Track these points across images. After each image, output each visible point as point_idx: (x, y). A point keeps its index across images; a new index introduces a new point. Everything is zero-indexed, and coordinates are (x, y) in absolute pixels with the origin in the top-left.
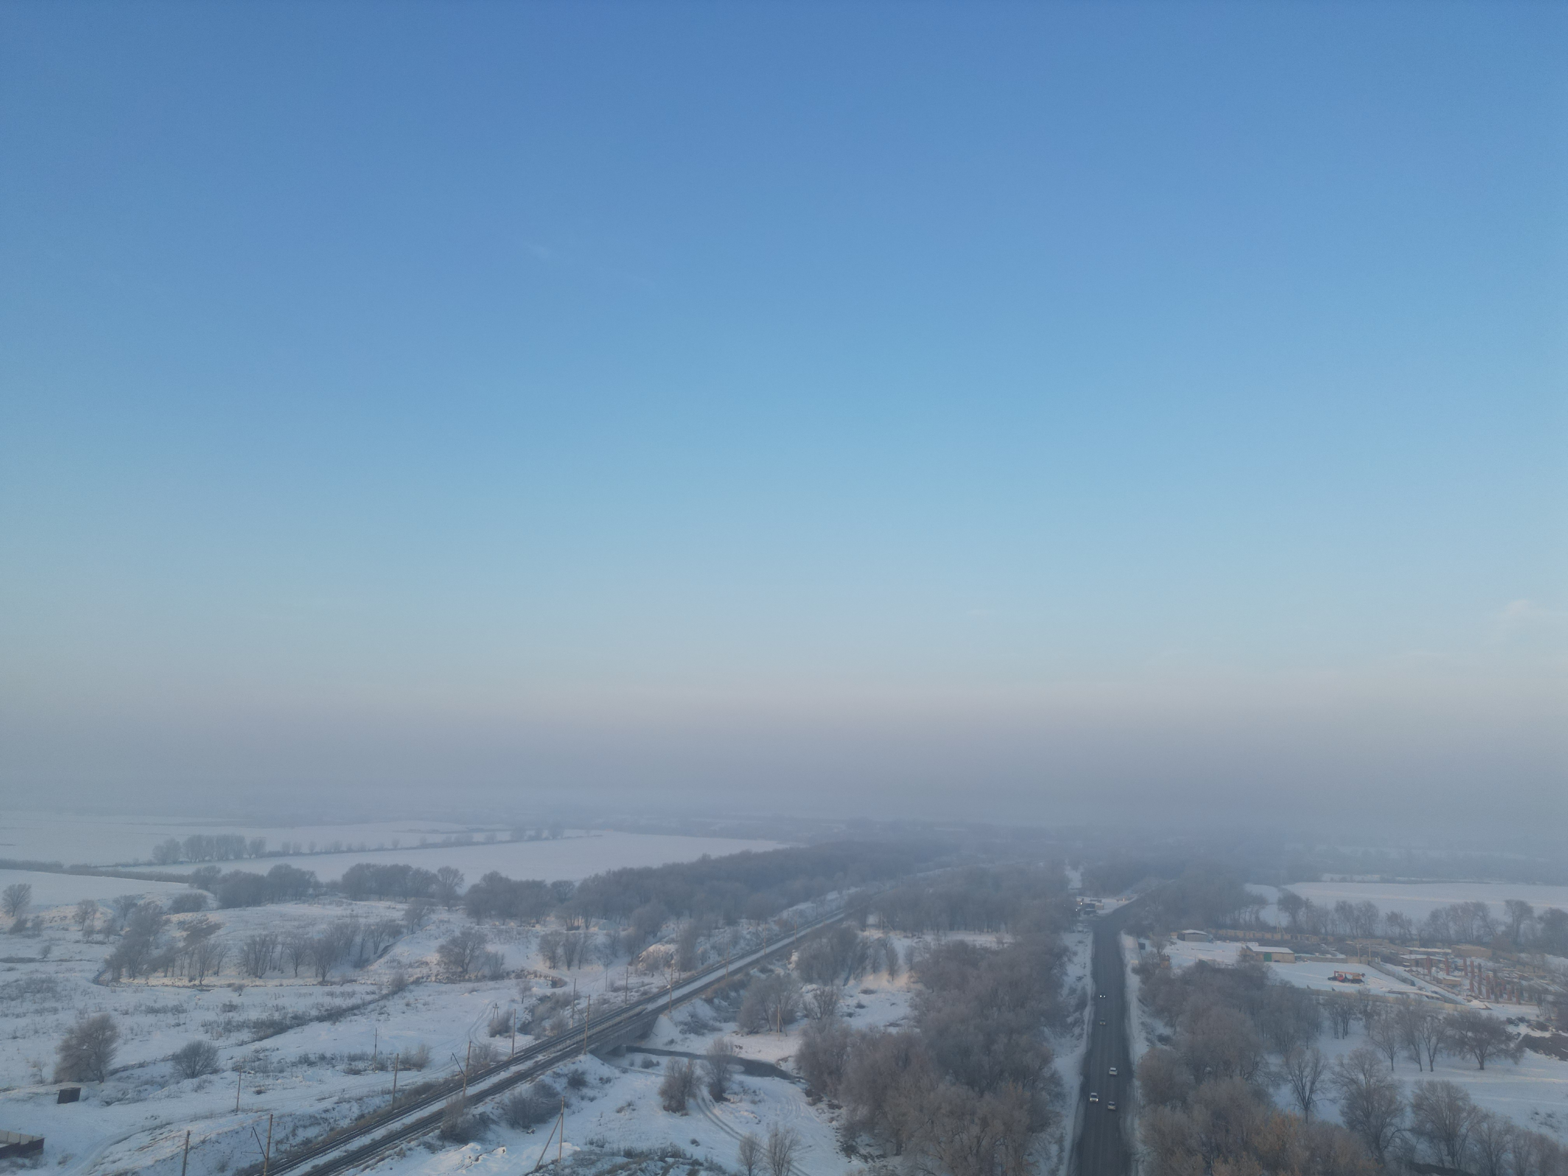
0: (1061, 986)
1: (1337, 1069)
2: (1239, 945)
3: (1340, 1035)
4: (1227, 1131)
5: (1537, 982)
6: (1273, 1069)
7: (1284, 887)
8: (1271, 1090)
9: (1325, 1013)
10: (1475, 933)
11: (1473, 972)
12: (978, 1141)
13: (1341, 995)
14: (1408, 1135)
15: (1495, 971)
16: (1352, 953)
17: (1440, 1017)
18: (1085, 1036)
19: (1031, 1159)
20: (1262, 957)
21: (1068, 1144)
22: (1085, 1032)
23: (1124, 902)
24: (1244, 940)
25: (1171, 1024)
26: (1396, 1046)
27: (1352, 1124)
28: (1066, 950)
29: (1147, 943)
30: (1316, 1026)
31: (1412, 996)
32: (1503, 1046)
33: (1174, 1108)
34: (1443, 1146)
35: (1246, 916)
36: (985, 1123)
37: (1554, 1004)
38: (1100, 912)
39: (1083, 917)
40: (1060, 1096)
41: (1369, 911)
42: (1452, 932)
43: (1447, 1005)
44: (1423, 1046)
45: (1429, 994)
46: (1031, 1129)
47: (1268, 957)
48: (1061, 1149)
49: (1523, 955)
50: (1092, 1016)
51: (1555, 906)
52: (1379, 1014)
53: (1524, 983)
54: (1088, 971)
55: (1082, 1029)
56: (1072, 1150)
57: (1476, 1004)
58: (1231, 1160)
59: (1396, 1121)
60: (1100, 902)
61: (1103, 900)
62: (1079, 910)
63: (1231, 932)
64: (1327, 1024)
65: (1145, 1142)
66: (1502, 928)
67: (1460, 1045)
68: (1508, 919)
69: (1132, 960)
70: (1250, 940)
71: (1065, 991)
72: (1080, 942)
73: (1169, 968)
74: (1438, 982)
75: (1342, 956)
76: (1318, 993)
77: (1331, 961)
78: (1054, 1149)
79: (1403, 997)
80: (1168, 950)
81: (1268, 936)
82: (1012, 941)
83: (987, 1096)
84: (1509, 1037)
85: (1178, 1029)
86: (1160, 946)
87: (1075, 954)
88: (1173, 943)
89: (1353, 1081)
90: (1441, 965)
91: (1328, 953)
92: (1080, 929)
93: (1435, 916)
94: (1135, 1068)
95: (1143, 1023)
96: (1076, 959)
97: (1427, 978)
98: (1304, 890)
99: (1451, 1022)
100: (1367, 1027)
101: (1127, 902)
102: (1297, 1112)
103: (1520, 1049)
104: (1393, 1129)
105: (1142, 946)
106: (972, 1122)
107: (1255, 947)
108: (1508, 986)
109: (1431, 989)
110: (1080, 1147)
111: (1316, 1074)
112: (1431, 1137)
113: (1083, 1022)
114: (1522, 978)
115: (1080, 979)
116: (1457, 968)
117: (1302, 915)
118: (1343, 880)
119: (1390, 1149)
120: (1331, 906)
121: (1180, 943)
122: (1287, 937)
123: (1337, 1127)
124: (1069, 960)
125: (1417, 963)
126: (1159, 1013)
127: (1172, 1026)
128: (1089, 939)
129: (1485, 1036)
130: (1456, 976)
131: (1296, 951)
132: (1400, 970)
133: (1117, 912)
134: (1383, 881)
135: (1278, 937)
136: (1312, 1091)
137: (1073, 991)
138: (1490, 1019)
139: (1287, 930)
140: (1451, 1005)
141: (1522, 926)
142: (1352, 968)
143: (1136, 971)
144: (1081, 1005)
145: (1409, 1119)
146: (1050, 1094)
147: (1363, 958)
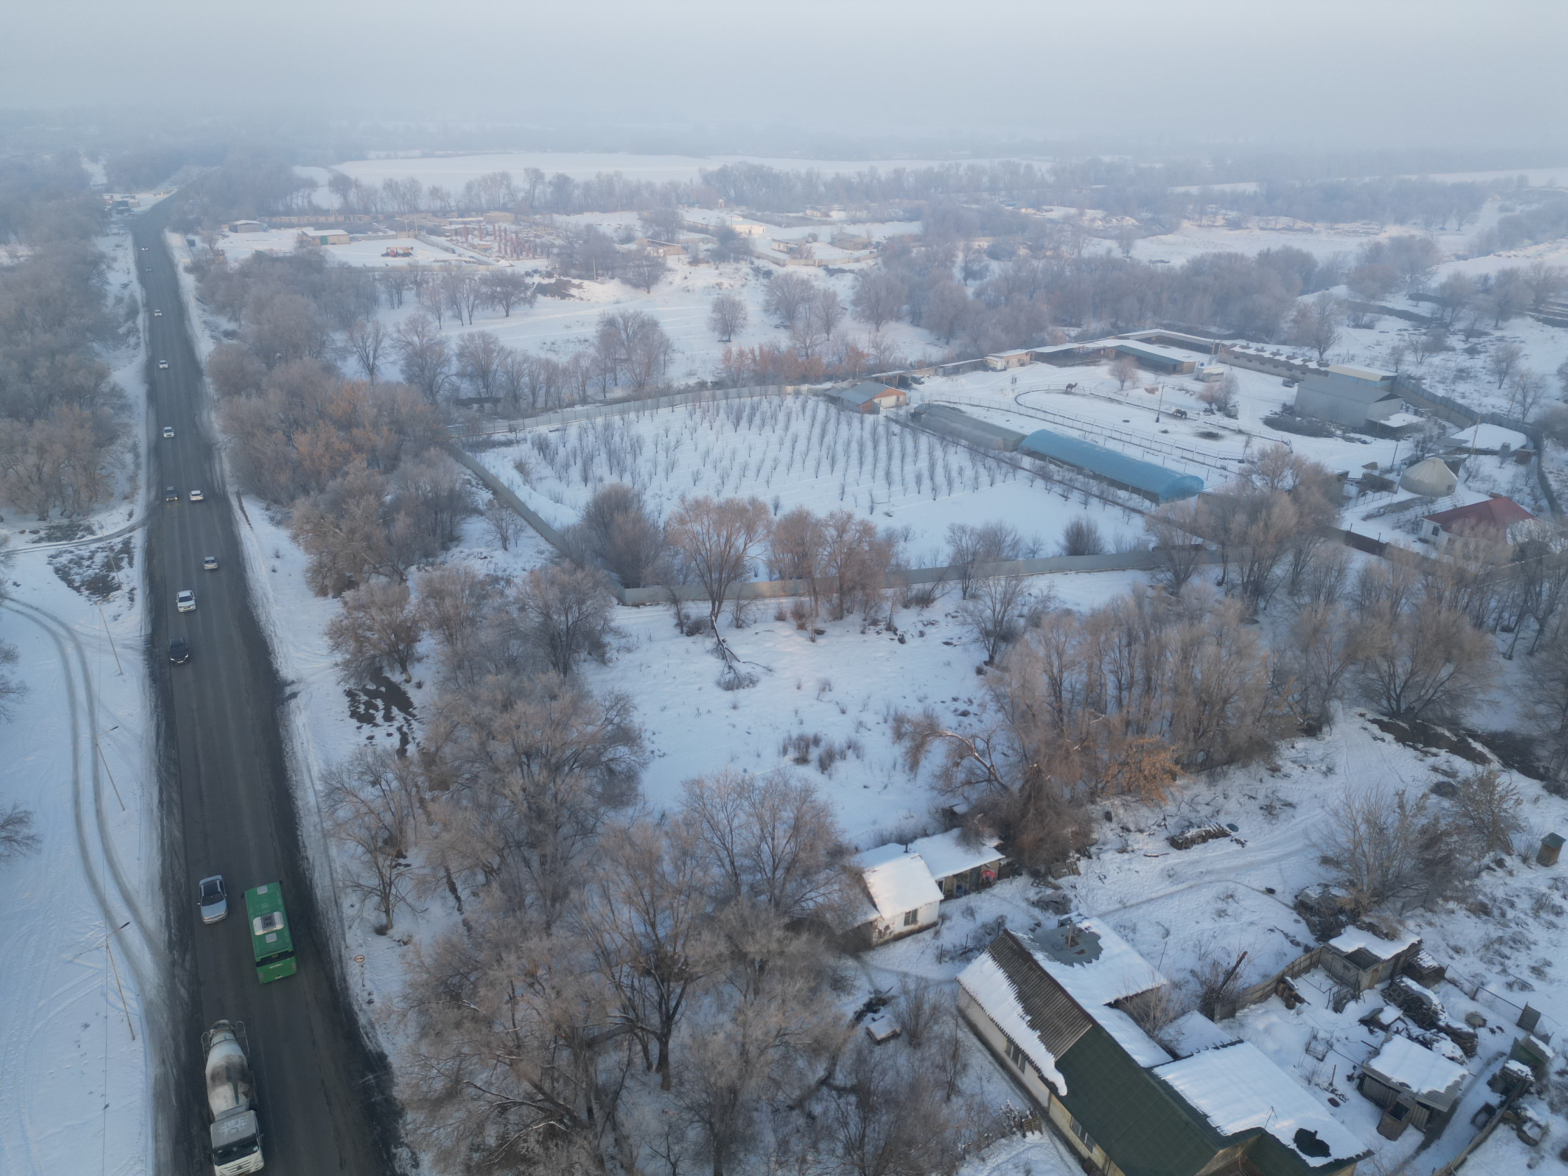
0: (105, 296)
1: (395, 335)
2: (295, 232)
3: (396, 305)
4: (303, 406)
5: (547, 239)
6: (340, 344)
7: (333, 167)
8: (339, 363)
9: (381, 287)
10: (502, 201)
11: (500, 236)
12: (38, 469)
13: (395, 269)
14: (454, 379)
15: (516, 233)
16: (400, 228)
17: (476, 278)
18: (143, 344)
19: (104, 472)
20: (318, 241)
21: (143, 450)
22: (142, 340)
23: (162, 197)
24: (299, 226)
25: (235, 318)
26: (443, 308)
27: (410, 379)
28: (102, 257)
29: (197, 239)
30: (374, 300)
31: (453, 263)
32: (522, 295)
33: (249, 396)
34: (480, 383)
35: (298, 200)
36: (41, 450)
37: (558, 255)
38: (136, 210)
39: (115, 217)
40: (125, 408)
41: (414, 187)
42: (483, 201)
43: (481, 267)
44: (463, 305)
45: (468, 259)
46: (99, 445)
47: (324, 240)
48: (137, 456)
49: (537, 217)
50: (147, 324)
51: (561, 171)
52: (427, 283)
53: (538, 240)
54: (133, 276)
55: (139, 338)
56: (149, 455)
57: (503, 263)
58: (309, 429)
59: (445, 369)
60: (134, 198)
61: (137, 196)
62: (110, 210)
63: (285, 219)
64: (383, 297)
65: (224, 432)
66: (521, 195)
67: (492, 299)
68: (527, 186)
69: (182, 259)
70: (305, 226)
71: (110, 301)
72: (117, 246)
73: (225, 262)
74: (474, 247)
75: (393, 233)
76: (373, 269)
77: (383, 238)
78: (129, 458)
79: (446, 266)
80: (221, 244)
81: (322, 219)
82: (29, 253)
83: (38, 424)
84: (527, 287)
85: (243, 322)
86: (211, 241)
87: (114, 259)
88: (225, 236)
89: (409, 343)
90: (476, 233)
91: (380, 230)
92: (115, 231)
93: (469, 187)
94: (203, 366)
95: (205, 322)
96: (116, 265)
97: (465, 245)
98: (352, 170)
99: (484, 281)
100: (418, 295)
101: (166, 196)
102: (365, 378)
103: (534, 296)
104: (443, 377)
105: (192, 243)
106: (26, 452)
107: (311, 232)
108: (526, 245)
109: (468, 255)
110: (157, 449)
111: (378, 343)
112: (471, 377)
113: (138, 330)
114: (536, 236)
115: (125, 286)
116: (488, 234)
117: (353, 196)
118: (388, 157)
119: (441, 392)
120: (379, 184)
121: (233, 236)
122: (341, 219)
123: (398, 383)
124: (109, 267)
125: (456, 232)
126: (220, 309)
127: (237, 320)
128: (129, 242)
129: (510, 289)
130: (488, 241)
131: (350, 233)
132: (442, 240)
133: (156, 208)
134: (424, 156)
135: (332, 219)
136: (375, 358)
137: (119, 300)
138: (513, 274)
139: (340, 212)
140: (484, 267)
141: (537, 191)
142: (402, 243)
143: (188, 270)
144: (132, 313)
145: (455, 366)
146: (113, 408)
147: (411, 233)
